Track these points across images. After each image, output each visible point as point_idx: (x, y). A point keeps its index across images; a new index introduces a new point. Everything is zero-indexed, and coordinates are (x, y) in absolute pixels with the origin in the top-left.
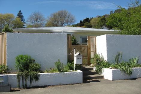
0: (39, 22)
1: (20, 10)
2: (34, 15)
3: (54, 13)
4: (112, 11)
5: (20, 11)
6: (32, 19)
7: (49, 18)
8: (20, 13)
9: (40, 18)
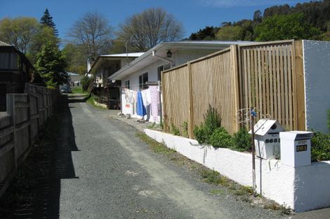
0: (99, 37)
1: (47, 10)
2: (86, 20)
3: (134, 16)
4: (259, 11)
5: (47, 12)
6: (80, 31)
7: (122, 27)
8: (46, 16)
9: (100, 27)
